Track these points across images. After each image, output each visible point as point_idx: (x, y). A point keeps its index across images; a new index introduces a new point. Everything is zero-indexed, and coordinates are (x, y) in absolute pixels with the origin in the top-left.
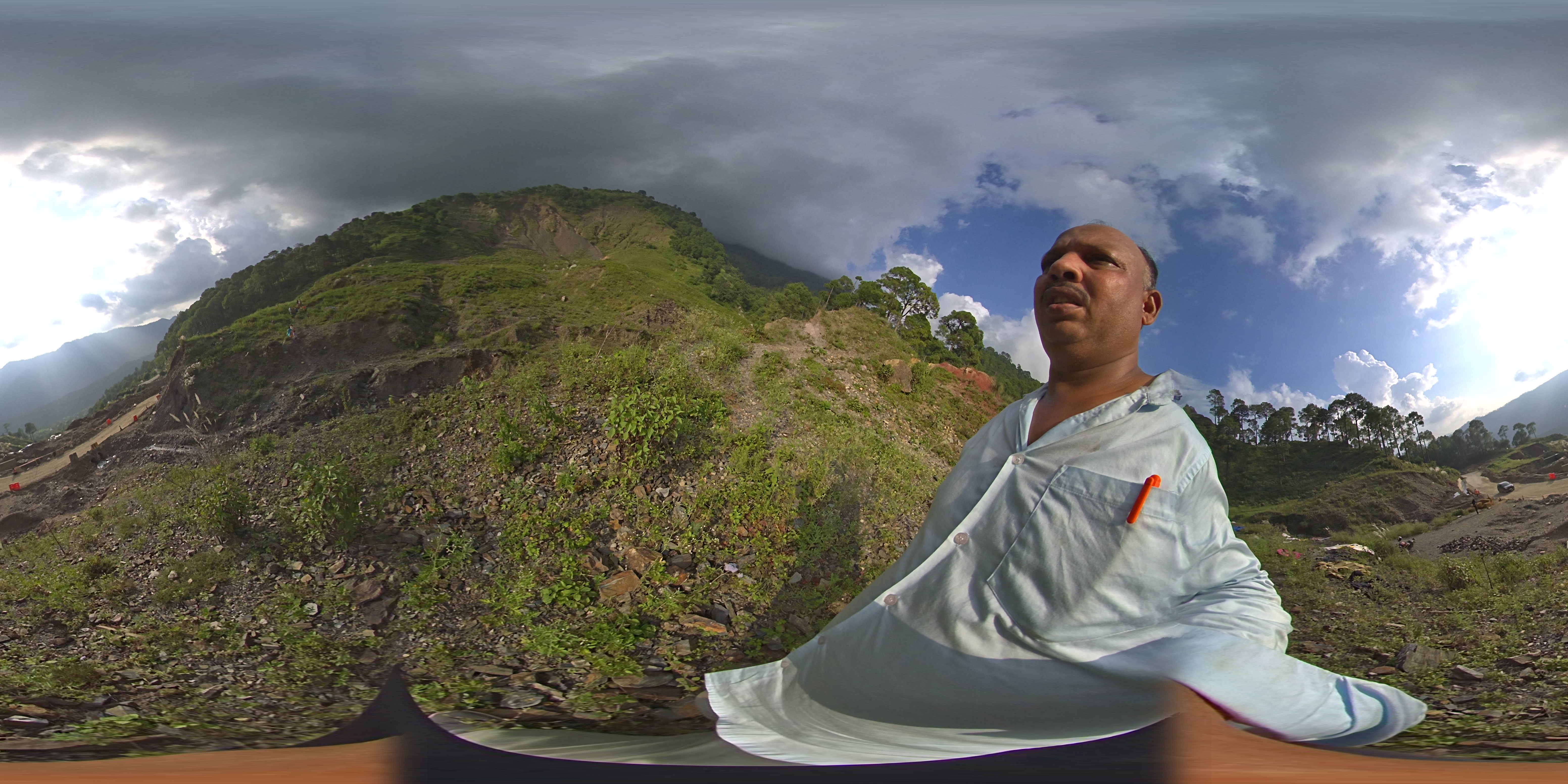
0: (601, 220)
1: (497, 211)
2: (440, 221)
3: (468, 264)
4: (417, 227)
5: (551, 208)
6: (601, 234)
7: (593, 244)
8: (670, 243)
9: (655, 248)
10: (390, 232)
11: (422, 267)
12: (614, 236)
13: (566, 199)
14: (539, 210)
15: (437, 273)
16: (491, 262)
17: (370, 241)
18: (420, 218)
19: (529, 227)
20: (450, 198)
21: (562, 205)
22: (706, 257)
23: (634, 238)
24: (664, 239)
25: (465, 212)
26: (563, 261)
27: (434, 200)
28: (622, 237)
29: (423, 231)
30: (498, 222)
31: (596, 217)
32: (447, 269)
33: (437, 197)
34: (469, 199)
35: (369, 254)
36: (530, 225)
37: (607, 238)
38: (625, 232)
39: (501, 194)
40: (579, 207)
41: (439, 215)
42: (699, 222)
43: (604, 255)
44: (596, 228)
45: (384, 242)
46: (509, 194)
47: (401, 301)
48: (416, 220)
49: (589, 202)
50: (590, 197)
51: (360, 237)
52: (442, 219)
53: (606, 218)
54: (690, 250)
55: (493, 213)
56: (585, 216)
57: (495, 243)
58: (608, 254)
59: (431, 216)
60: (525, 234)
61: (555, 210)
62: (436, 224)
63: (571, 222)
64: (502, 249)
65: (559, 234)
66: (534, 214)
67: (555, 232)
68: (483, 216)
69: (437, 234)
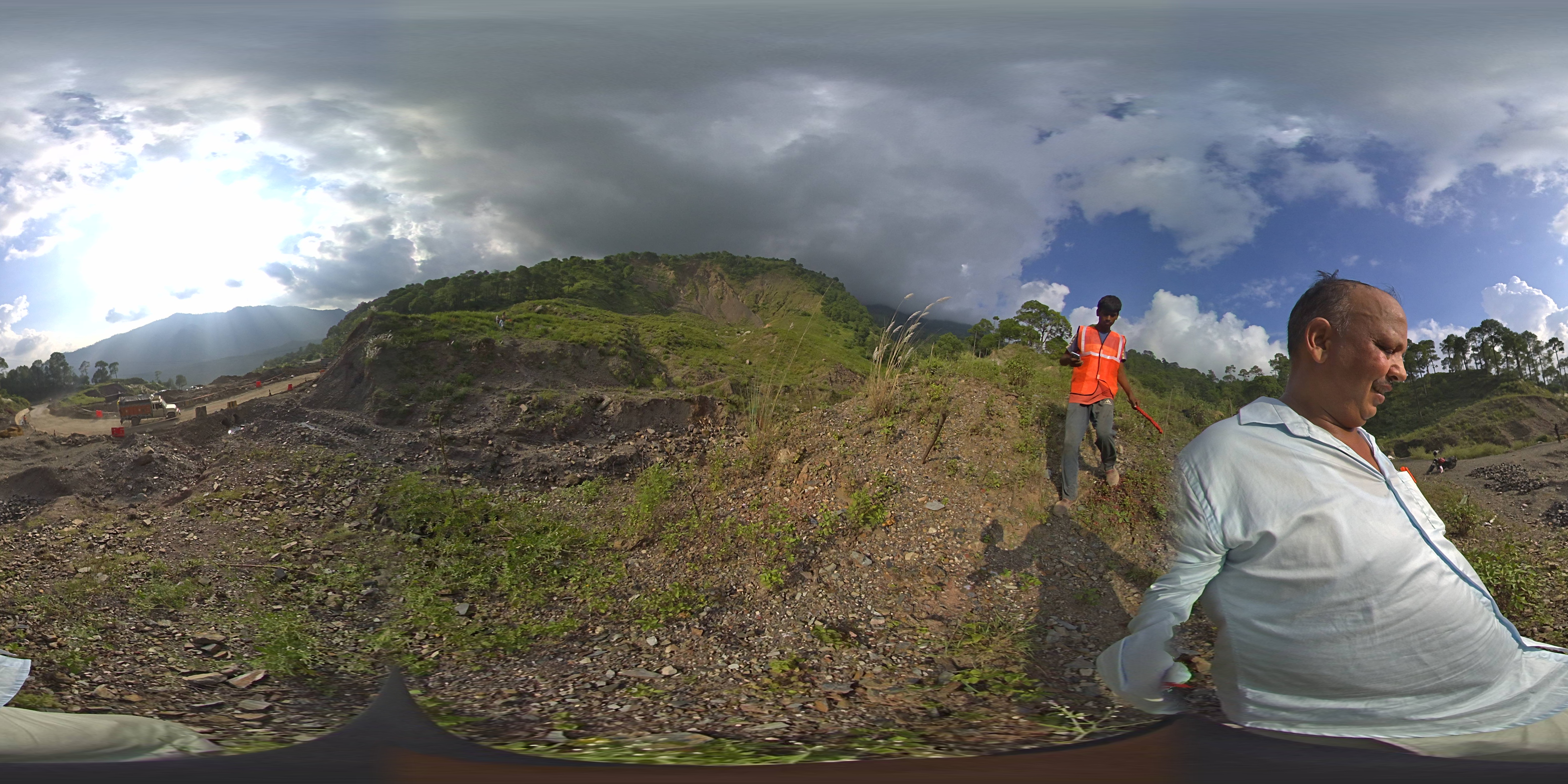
0: (760, 288)
1: (675, 274)
2: (626, 276)
4: (606, 278)
5: (719, 274)
6: (761, 302)
7: (755, 312)
8: (822, 309)
9: (809, 315)
10: (583, 278)
12: (773, 304)
13: (732, 266)
14: (709, 276)
17: (564, 283)
18: (609, 270)
19: (700, 292)
20: (636, 255)
21: (728, 273)
22: (854, 320)
23: (789, 306)
24: (815, 306)
25: (647, 270)
26: (731, 328)
27: (623, 255)
28: (780, 305)
29: (610, 282)
31: (756, 285)
33: (627, 252)
34: (652, 258)
36: (701, 291)
37: (766, 306)
38: (781, 300)
39: (679, 257)
40: (742, 275)
41: (626, 270)
42: (841, 287)
43: (765, 324)
44: (757, 296)
45: (576, 286)
46: (685, 258)
48: (606, 272)
49: (750, 270)
50: (751, 265)
51: (557, 276)
52: (629, 274)
53: (765, 287)
54: (840, 315)
55: (671, 275)
56: (748, 284)
57: (670, 304)
58: (768, 322)
59: (619, 270)
60: (697, 299)
61: (722, 278)
62: (623, 278)
63: (736, 289)
64: (676, 311)
65: (725, 301)
66: (704, 280)
67: (722, 298)
68: (662, 277)
69: (622, 288)
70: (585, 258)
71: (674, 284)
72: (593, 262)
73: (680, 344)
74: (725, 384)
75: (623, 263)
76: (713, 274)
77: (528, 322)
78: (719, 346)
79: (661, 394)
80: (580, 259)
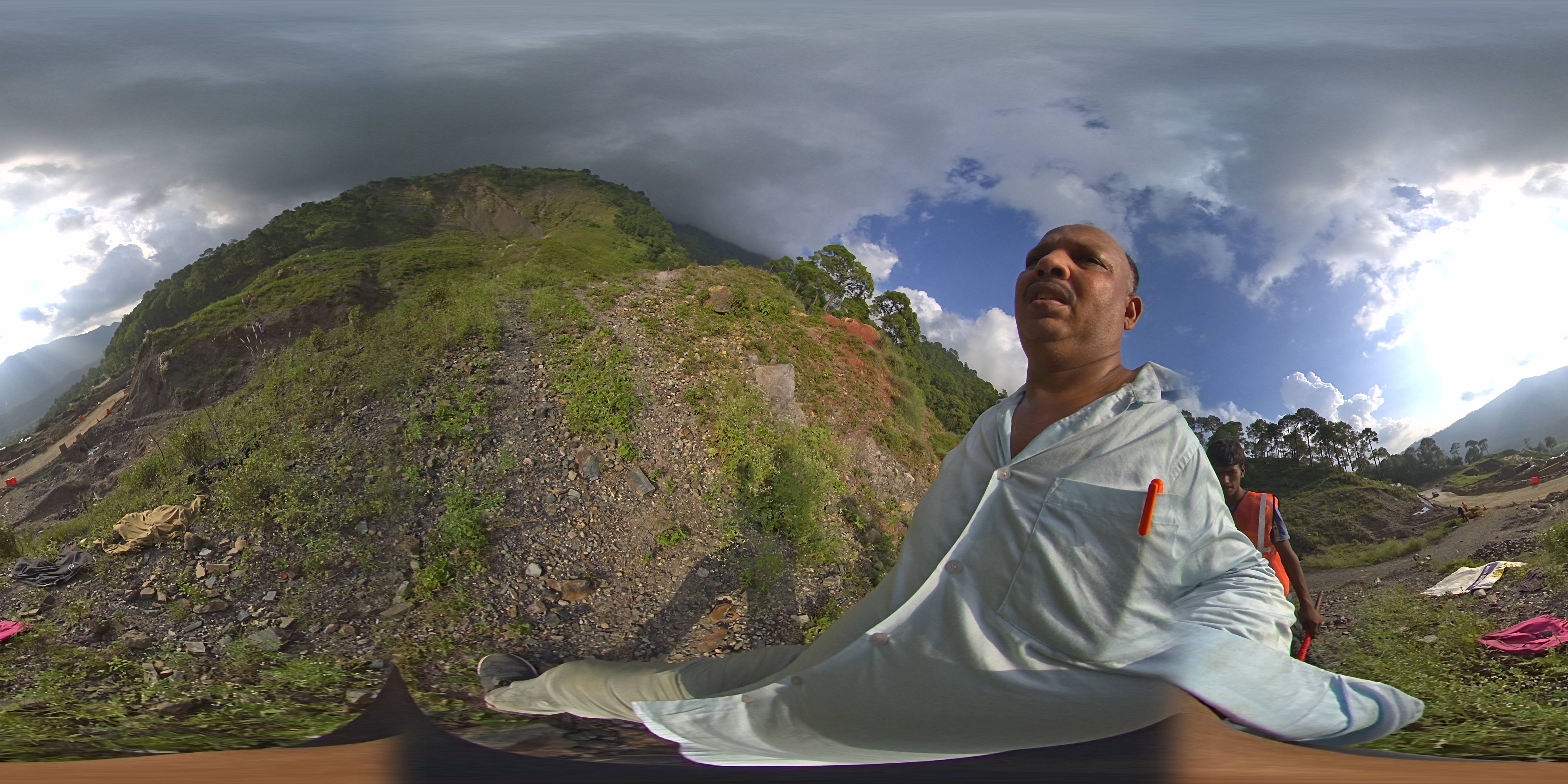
0: (541, 198)
1: (432, 193)
2: (371, 207)
3: (405, 248)
4: (348, 215)
5: (488, 188)
6: (542, 213)
7: (534, 223)
8: (614, 221)
9: (598, 227)
10: (324, 221)
11: (358, 254)
12: (556, 215)
13: (503, 178)
14: (475, 191)
15: (373, 259)
16: (429, 244)
17: (304, 232)
18: (349, 206)
19: (466, 208)
20: (378, 183)
21: (499, 185)
22: (653, 236)
23: (577, 217)
24: (608, 217)
25: (396, 196)
27: (362, 186)
28: (564, 216)
29: (354, 219)
30: (433, 205)
31: (536, 196)
32: (384, 254)
34: (400, 183)
35: (305, 244)
36: (467, 206)
37: (548, 217)
38: (567, 211)
39: (434, 176)
40: (518, 186)
41: (369, 201)
42: (647, 201)
43: (545, 234)
44: (537, 207)
45: (318, 231)
46: (442, 176)
47: (344, 286)
48: (346, 208)
49: (528, 181)
50: (529, 176)
51: (294, 229)
52: (373, 205)
53: (547, 197)
54: (634, 229)
55: (427, 196)
56: (524, 195)
57: (431, 224)
58: (549, 232)
59: (361, 203)
60: (463, 215)
61: (492, 190)
62: (367, 210)
63: (511, 201)
64: (440, 231)
65: (498, 213)
66: (470, 196)
67: (493, 211)
68: (417, 199)
75: (367, 193)
76: (480, 189)
77: (270, 293)
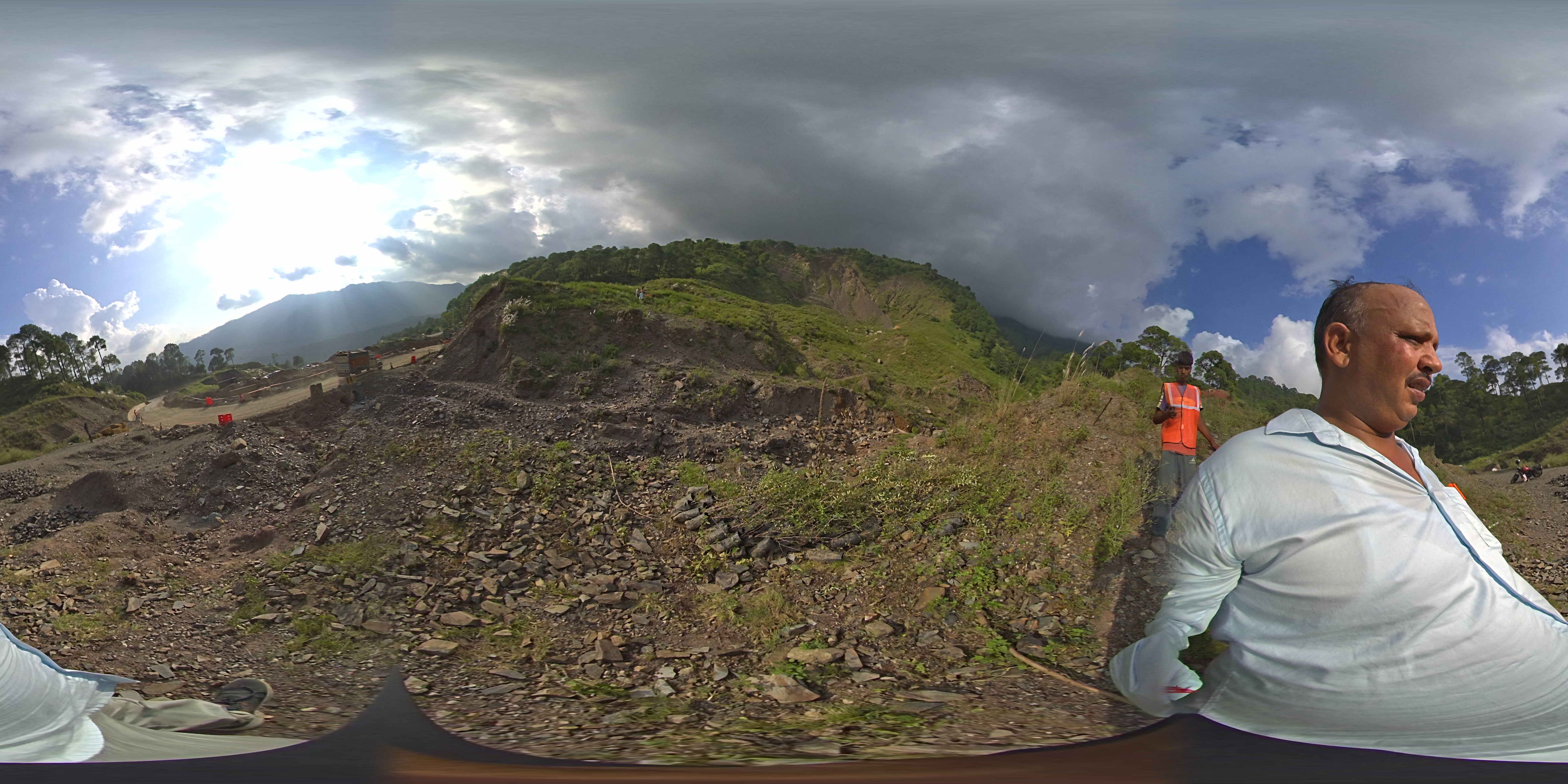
0: (893, 289)
1: (809, 265)
2: (761, 263)
4: (741, 263)
5: (854, 271)
6: (892, 303)
7: (886, 312)
8: (951, 317)
9: (939, 321)
10: (717, 261)
12: (903, 307)
13: (867, 264)
14: (844, 272)
17: (698, 264)
18: (745, 255)
19: (833, 286)
20: (772, 243)
21: (863, 270)
23: (920, 310)
24: (945, 312)
25: (782, 259)
26: (860, 326)
27: (760, 242)
28: (911, 308)
29: (745, 268)
31: (888, 286)
33: (764, 240)
34: (789, 248)
37: (897, 308)
38: (912, 304)
39: (816, 249)
40: (877, 274)
41: (761, 257)
42: (973, 296)
43: (895, 326)
44: (888, 296)
45: (710, 268)
46: (820, 251)
48: (741, 257)
49: (886, 270)
50: (886, 265)
52: (764, 262)
53: (897, 288)
55: (806, 267)
56: (881, 283)
57: (802, 296)
58: (898, 323)
59: (754, 257)
60: (829, 293)
61: (856, 274)
62: (757, 265)
63: (869, 288)
64: (808, 303)
65: (857, 299)
66: (839, 276)
67: (854, 295)
68: (797, 268)
69: (757, 275)
70: (721, 241)
71: (808, 276)
72: (729, 246)
73: (816, 336)
74: (862, 380)
75: (758, 249)
76: (848, 270)
77: (668, 298)
78: (851, 343)
79: (805, 383)
80: (715, 241)
